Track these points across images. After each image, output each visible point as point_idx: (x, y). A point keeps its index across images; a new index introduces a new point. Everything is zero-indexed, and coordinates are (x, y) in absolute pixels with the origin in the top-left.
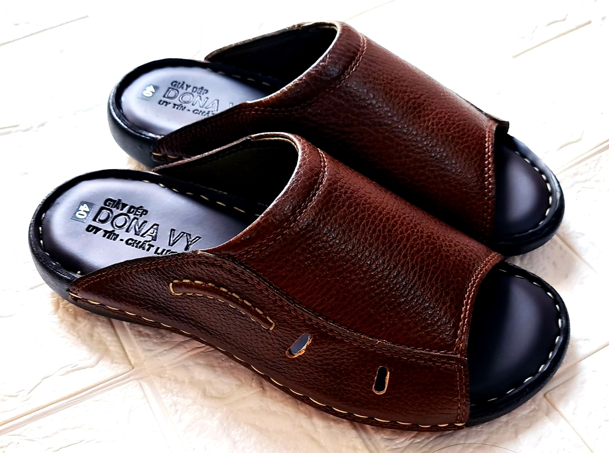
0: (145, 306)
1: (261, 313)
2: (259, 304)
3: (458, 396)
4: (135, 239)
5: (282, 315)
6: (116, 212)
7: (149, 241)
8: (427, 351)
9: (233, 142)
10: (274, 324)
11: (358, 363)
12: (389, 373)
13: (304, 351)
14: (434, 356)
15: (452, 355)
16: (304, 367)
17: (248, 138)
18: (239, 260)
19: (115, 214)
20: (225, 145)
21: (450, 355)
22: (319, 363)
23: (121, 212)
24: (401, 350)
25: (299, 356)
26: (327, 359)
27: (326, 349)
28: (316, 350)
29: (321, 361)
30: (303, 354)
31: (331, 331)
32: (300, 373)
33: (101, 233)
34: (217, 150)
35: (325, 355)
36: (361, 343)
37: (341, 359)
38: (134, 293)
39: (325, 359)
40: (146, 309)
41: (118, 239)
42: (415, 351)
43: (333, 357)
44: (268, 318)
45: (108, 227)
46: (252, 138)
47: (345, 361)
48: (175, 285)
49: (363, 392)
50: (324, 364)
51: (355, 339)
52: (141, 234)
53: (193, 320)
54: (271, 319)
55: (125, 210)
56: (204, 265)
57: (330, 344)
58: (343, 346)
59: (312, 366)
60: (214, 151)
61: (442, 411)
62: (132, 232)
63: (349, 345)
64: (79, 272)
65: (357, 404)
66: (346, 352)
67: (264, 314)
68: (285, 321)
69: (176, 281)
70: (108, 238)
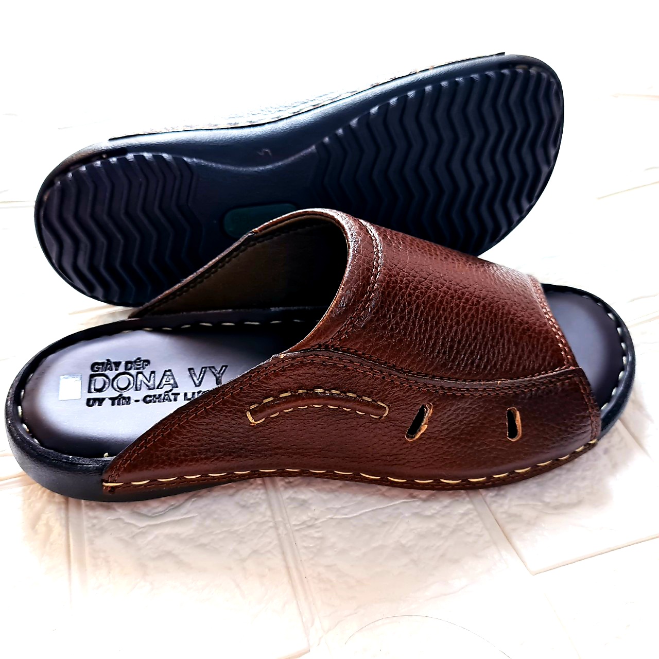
0: (214, 456)
1: (370, 400)
2: (365, 391)
3: (588, 409)
4: (152, 394)
5: (394, 393)
6: (111, 374)
7: (171, 390)
8: (543, 374)
9: (231, 245)
10: (387, 407)
11: (485, 415)
12: (518, 413)
13: (426, 426)
14: (552, 377)
15: (567, 369)
16: (430, 445)
17: (250, 234)
18: (332, 346)
19: (111, 378)
20: (222, 251)
21: (565, 370)
22: (445, 433)
23: (118, 372)
24: (521, 383)
25: (422, 434)
26: (453, 424)
27: (448, 414)
28: (439, 419)
29: (447, 429)
30: (427, 429)
31: (450, 389)
32: (427, 454)
33: (107, 403)
34: (214, 261)
35: (449, 420)
36: (483, 391)
37: (466, 418)
38: (195, 446)
39: (450, 426)
40: (216, 459)
41: (132, 401)
42: (534, 378)
43: (459, 419)
44: (379, 403)
45: (110, 393)
46: (256, 232)
47: (471, 418)
48: (253, 413)
49: (499, 445)
50: (450, 432)
51: (475, 389)
52: (156, 387)
53: (280, 448)
54: (383, 403)
55: (122, 369)
56: (289, 370)
57: (453, 405)
58: (466, 402)
59: (438, 440)
60: (211, 263)
61: (578, 432)
62: (144, 387)
63: (472, 398)
64: (106, 454)
65: (497, 461)
66: (470, 408)
67: (373, 400)
68: (398, 399)
69: (252, 407)
70: (119, 404)
